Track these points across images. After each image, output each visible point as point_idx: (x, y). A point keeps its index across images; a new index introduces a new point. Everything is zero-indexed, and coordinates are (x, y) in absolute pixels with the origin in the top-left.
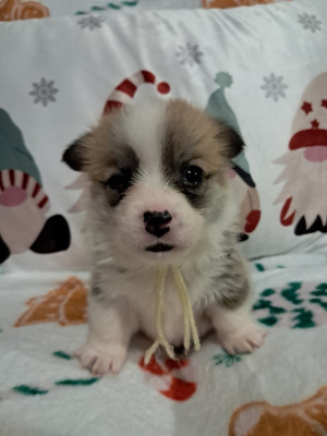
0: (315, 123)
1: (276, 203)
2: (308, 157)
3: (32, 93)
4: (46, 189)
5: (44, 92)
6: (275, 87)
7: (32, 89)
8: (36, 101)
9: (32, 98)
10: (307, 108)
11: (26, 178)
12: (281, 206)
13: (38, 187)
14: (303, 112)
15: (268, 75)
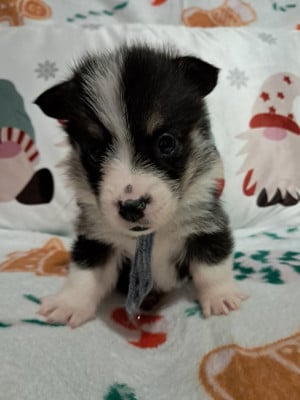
0: (272, 109)
1: (238, 173)
2: (267, 135)
3: (37, 71)
4: (39, 145)
5: (47, 70)
6: (238, 78)
7: (37, 67)
8: (39, 77)
9: (36, 74)
10: (265, 96)
11: (22, 135)
12: (243, 176)
13: (31, 143)
14: (261, 100)
15: (233, 69)
